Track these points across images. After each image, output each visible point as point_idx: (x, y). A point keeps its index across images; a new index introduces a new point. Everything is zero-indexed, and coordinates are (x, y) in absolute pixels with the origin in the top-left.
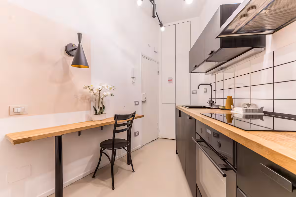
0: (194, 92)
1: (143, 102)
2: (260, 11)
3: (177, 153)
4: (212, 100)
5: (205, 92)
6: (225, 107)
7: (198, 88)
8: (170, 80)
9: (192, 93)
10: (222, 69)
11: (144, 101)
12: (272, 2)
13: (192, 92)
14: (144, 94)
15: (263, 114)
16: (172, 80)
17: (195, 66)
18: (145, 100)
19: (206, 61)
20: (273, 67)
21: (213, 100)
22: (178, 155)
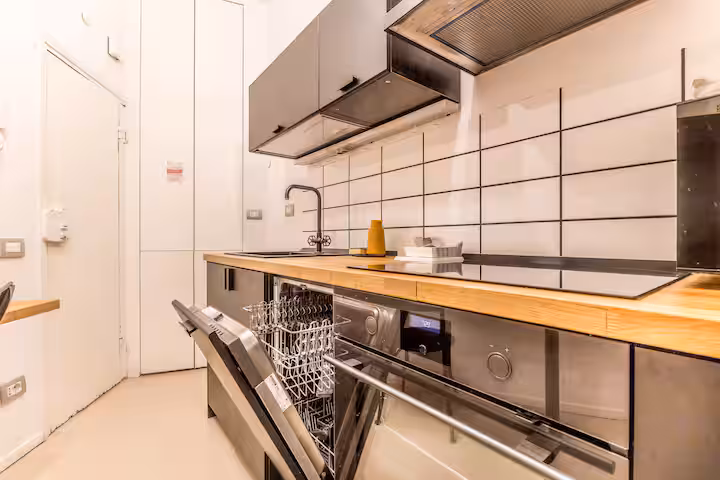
0: (254, 215)
1: (49, 243)
2: (454, 18)
3: (211, 414)
4: (319, 235)
5: (287, 215)
6: (365, 249)
7: (287, 196)
8: (175, 172)
9: (249, 218)
10: (347, 149)
11: (58, 239)
12: (479, 5)
13: (248, 213)
14: (58, 208)
15: (461, 259)
16: (181, 171)
17: (280, 130)
18: (62, 234)
19: (325, 111)
20: (480, 150)
21: (324, 234)
22: (218, 421)
